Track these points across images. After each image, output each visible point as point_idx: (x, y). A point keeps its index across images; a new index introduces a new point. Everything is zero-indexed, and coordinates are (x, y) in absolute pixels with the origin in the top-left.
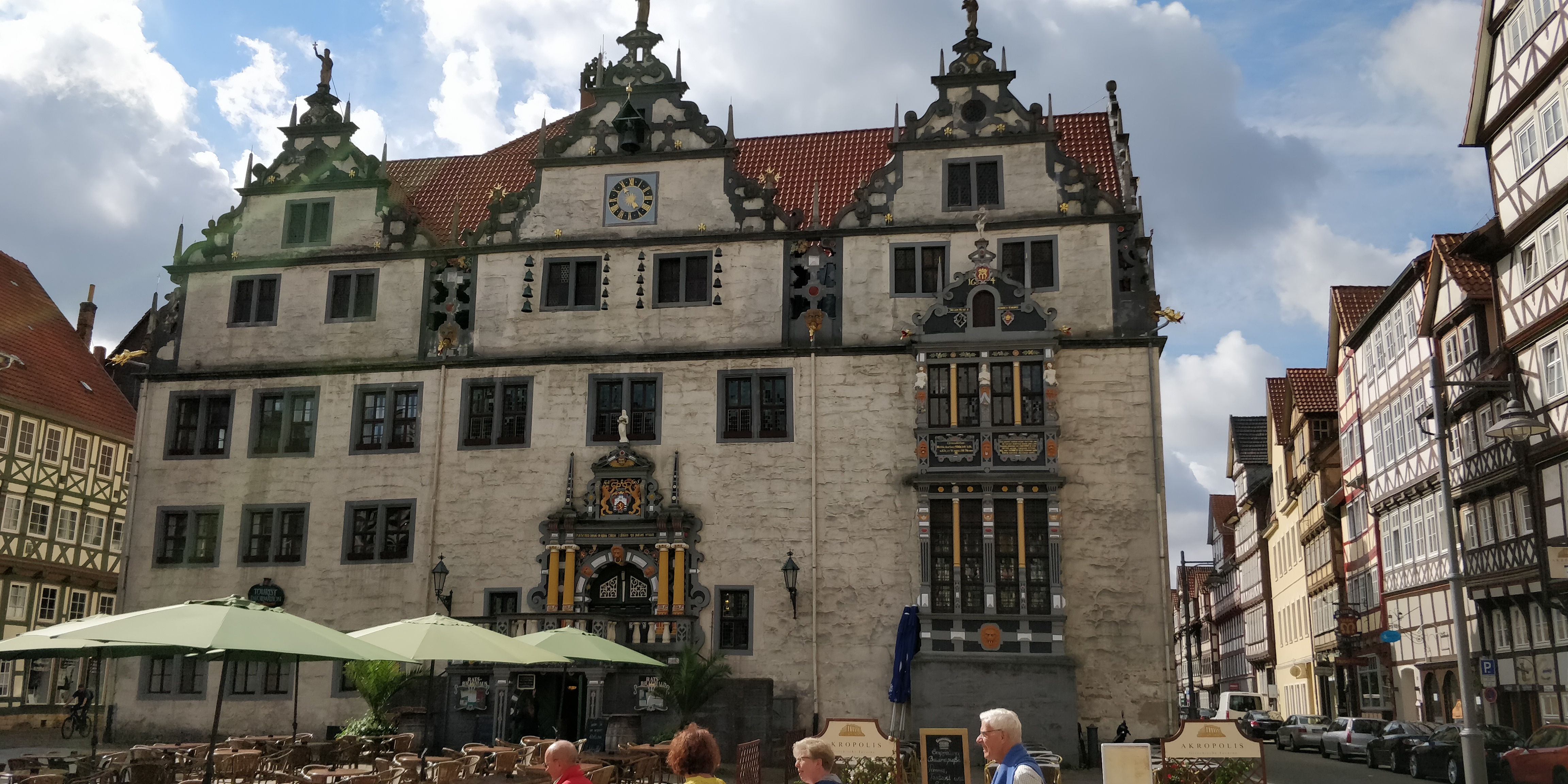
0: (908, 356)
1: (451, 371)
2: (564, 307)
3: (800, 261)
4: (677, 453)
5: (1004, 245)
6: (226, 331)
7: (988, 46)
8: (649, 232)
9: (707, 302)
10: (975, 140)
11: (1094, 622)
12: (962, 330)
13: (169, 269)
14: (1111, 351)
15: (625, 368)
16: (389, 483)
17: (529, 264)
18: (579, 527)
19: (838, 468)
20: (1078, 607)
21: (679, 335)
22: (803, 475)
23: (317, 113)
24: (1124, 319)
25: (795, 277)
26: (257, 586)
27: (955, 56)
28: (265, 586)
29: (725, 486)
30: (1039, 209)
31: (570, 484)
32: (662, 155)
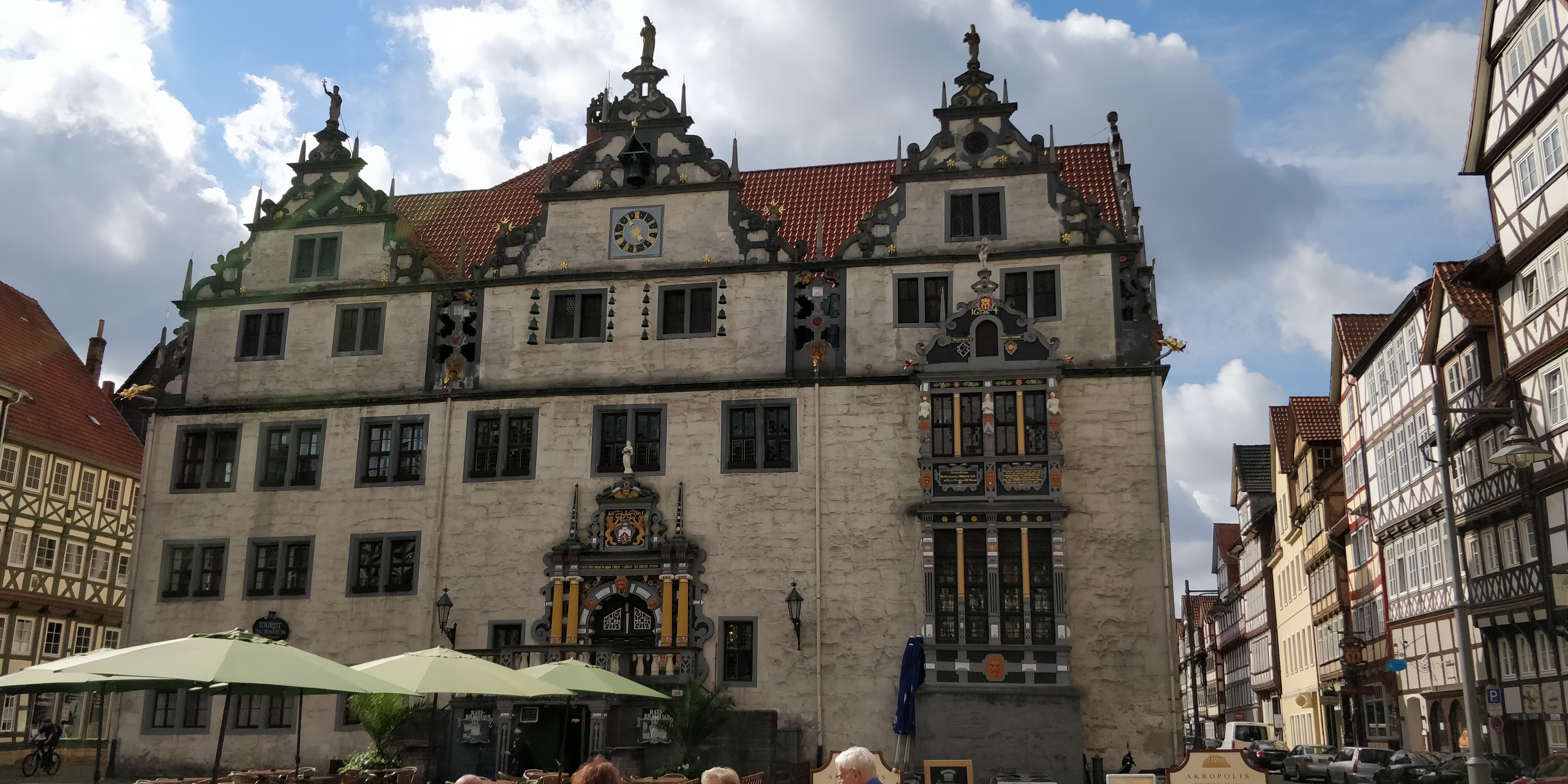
0: (912, 386)
1: (457, 404)
2: (568, 339)
3: (803, 292)
4: (681, 484)
5: (1007, 275)
6: (234, 365)
7: (990, 78)
8: (654, 265)
9: (712, 333)
10: (977, 172)
11: (1099, 652)
12: (966, 360)
13: (177, 303)
14: (1114, 380)
15: (630, 400)
16: (394, 516)
17: (535, 297)
18: (583, 559)
19: (843, 498)
20: (1082, 637)
21: (684, 366)
22: (807, 505)
23: (326, 149)
24: (1126, 348)
25: (798, 308)
26: (262, 620)
27: (957, 89)
28: (269, 620)
29: (729, 516)
30: (1041, 240)
31: (575, 515)
32: (667, 188)
